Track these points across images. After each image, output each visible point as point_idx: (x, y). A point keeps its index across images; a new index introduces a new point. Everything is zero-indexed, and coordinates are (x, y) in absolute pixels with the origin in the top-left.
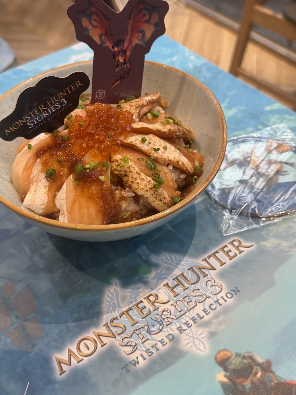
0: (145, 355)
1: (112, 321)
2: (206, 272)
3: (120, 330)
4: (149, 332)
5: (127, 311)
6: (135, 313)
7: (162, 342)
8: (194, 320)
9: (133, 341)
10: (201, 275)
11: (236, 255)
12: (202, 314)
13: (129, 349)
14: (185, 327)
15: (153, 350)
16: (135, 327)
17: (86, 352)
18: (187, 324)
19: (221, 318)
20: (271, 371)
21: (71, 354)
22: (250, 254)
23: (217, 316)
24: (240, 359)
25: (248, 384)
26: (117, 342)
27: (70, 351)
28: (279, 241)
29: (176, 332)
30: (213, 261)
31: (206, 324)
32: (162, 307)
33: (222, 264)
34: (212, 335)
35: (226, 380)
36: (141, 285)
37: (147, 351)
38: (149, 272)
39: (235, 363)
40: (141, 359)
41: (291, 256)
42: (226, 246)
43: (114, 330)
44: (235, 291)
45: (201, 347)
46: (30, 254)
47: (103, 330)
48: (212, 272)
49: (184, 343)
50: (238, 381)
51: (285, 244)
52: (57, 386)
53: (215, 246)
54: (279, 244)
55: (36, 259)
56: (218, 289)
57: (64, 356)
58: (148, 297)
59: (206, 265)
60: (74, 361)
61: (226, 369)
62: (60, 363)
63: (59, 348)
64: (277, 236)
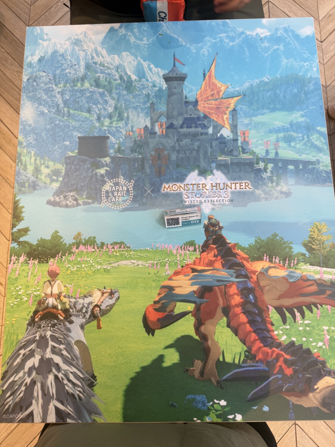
0: (190, 202)
1: (187, 184)
2: (228, 188)
3: (187, 189)
4: (195, 195)
5: (194, 184)
6: (195, 186)
7: (197, 201)
8: (211, 201)
9: (189, 195)
10: (225, 188)
11: (243, 189)
12: (215, 201)
13: (186, 197)
14: (207, 201)
15: (193, 202)
16: (192, 191)
17: (174, 189)
18: (208, 201)
19: (220, 206)
20: (221, 230)
21: (169, 187)
22: (249, 191)
23: (219, 205)
24: (215, 221)
25: (212, 229)
26: (184, 192)
27: (169, 186)
28: (262, 193)
29: (203, 201)
30: (233, 186)
31: (214, 205)
32: (205, 190)
33: (236, 189)
34: (213, 209)
35: (207, 223)
36: (204, 178)
37: (191, 201)
38: (210, 175)
39: (213, 221)
40: (188, 202)
41: (261, 201)
42: (242, 183)
43: (186, 188)
44: (232, 201)
45: (207, 210)
46: (176, 141)
47: (182, 186)
48: (230, 189)
49: (203, 205)
50: (210, 226)
51: (263, 195)
52: (160, 194)
53: (239, 180)
54: (261, 194)
55: (177, 144)
56: (227, 196)
57: (167, 186)
58: (203, 184)
59: (230, 185)
60: (169, 189)
61: (209, 221)
62: (165, 187)
63: (167, 183)
64: (263, 191)
